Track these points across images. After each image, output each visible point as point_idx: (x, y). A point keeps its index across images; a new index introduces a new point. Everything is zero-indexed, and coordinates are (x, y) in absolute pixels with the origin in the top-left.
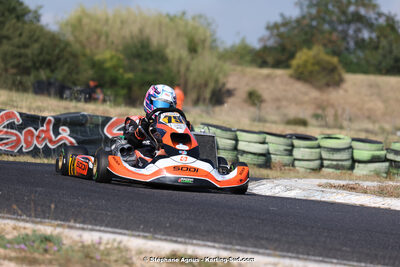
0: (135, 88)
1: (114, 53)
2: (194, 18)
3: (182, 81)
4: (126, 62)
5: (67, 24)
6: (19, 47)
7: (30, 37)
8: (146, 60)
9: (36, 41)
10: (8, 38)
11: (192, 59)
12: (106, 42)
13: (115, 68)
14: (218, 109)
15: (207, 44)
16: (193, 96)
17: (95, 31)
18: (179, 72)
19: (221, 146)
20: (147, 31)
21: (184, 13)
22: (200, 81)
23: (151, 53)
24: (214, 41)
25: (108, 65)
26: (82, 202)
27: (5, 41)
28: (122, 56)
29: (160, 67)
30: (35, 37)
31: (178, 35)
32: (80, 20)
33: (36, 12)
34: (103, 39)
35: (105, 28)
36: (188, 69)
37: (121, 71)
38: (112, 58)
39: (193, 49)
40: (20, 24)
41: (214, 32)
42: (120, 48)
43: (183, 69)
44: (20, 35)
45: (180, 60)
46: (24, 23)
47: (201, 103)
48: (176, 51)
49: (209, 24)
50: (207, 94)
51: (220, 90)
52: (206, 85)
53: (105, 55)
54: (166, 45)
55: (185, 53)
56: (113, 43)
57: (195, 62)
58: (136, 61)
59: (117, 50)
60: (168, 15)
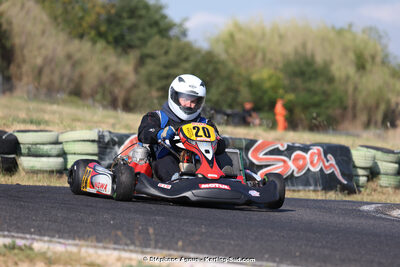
0: (298, 111)
1: (272, 71)
2: (364, 31)
3: (350, 103)
4: (286, 82)
5: (217, 40)
6: (166, 67)
7: (179, 54)
8: (310, 79)
9: (186, 59)
10: (152, 56)
11: (361, 77)
12: (264, 59)
13: (275, 88)
14: (391, 132)
15: (378, 59)
16: (363, 118)
17: (250, 48)
18: (346, 92)
19: (382, 171)
20: (309, 46)
21: (350, 26)
22: (371, 102)
23: (315, 72)
24: (386, 56)
25: (267, 85)
26: (203, 230)
27: (149, 61)
28: (281, 75)
29: (326, 87)
30: (184, 55)
31: (345, 50)
32: (232, 36)
33: (181, 25)
34: (260, 56)
35: (263, 44)
36: (356, 89)
37: (281, 91)
38: (270, 78)
39: (361, 66)
40: (165, 41)
41: (386, 46)
42: (280, 65)
43: (350, 89)
44: (166, 53)
45: (348, 78)
46: (169, 38)
47: (372, 126)
48: (342, 68)
49: (380, 37)
50: (379, 116)
51: (393, 112)
52: (377, 106)
53: (262, 74)
54: (331, 62)
55: (351, 70)
56: (271, 61)
57: (364, 80)
58: (298, 81)
59: (276, 68)
60: (333, 28)
